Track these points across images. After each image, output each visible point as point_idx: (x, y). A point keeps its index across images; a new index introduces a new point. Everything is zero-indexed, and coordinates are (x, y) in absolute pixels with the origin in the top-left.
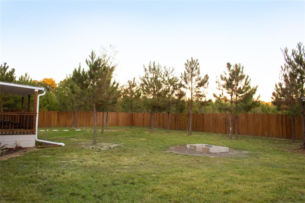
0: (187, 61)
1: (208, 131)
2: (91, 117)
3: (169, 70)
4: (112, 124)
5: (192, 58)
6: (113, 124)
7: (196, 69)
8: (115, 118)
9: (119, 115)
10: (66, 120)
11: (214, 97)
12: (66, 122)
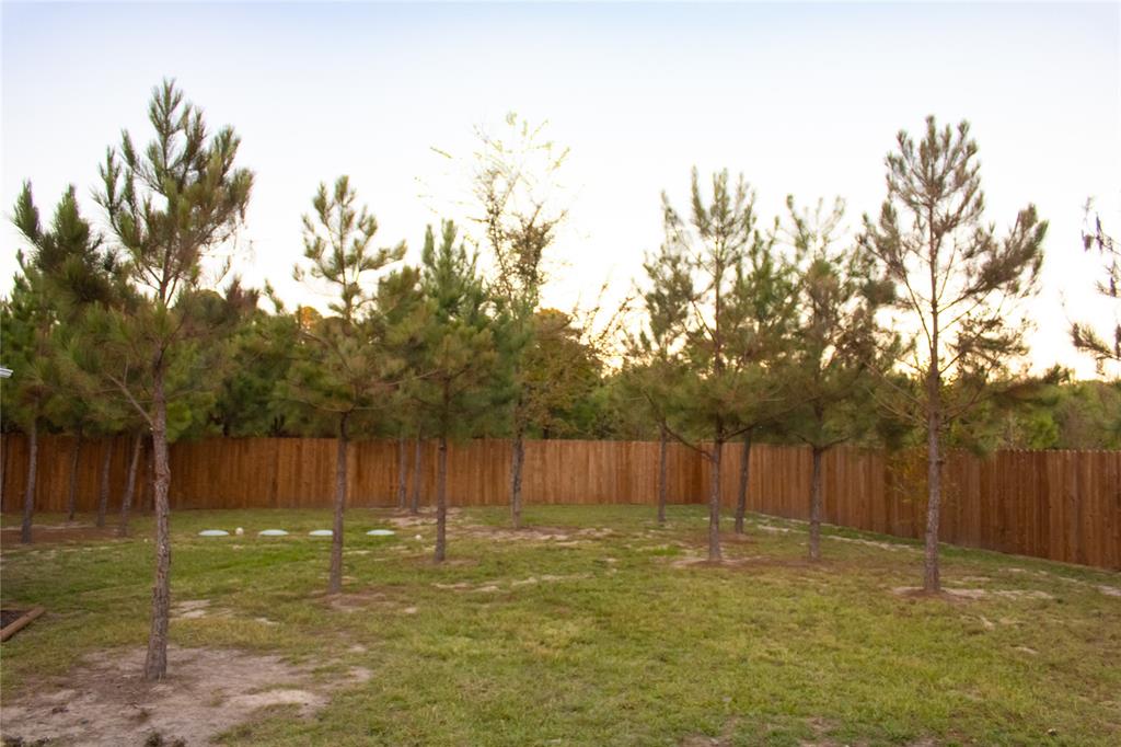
0: (901, 138)
1: (1074, 554)
2: (503, 463)
3: (818, 211)
4: (598, 496)
5: (931, 120)
6: (604, 492)
7: (960, 180)
8: (613, 467)
9: (632, 456)
10: (391, 481)
11: (1075, 348)
12: (391, 488)
